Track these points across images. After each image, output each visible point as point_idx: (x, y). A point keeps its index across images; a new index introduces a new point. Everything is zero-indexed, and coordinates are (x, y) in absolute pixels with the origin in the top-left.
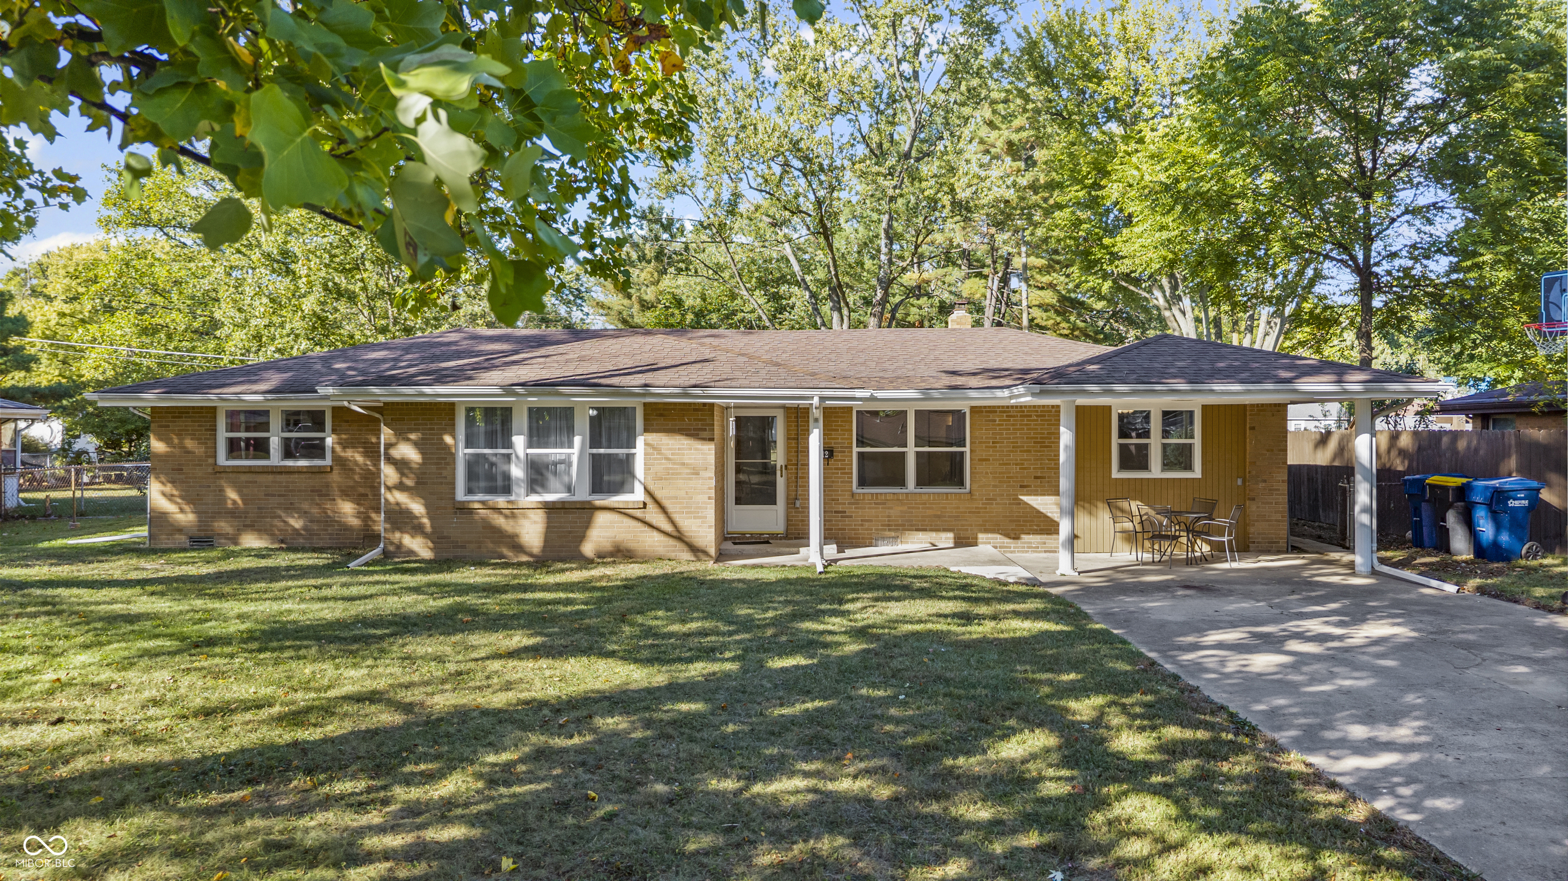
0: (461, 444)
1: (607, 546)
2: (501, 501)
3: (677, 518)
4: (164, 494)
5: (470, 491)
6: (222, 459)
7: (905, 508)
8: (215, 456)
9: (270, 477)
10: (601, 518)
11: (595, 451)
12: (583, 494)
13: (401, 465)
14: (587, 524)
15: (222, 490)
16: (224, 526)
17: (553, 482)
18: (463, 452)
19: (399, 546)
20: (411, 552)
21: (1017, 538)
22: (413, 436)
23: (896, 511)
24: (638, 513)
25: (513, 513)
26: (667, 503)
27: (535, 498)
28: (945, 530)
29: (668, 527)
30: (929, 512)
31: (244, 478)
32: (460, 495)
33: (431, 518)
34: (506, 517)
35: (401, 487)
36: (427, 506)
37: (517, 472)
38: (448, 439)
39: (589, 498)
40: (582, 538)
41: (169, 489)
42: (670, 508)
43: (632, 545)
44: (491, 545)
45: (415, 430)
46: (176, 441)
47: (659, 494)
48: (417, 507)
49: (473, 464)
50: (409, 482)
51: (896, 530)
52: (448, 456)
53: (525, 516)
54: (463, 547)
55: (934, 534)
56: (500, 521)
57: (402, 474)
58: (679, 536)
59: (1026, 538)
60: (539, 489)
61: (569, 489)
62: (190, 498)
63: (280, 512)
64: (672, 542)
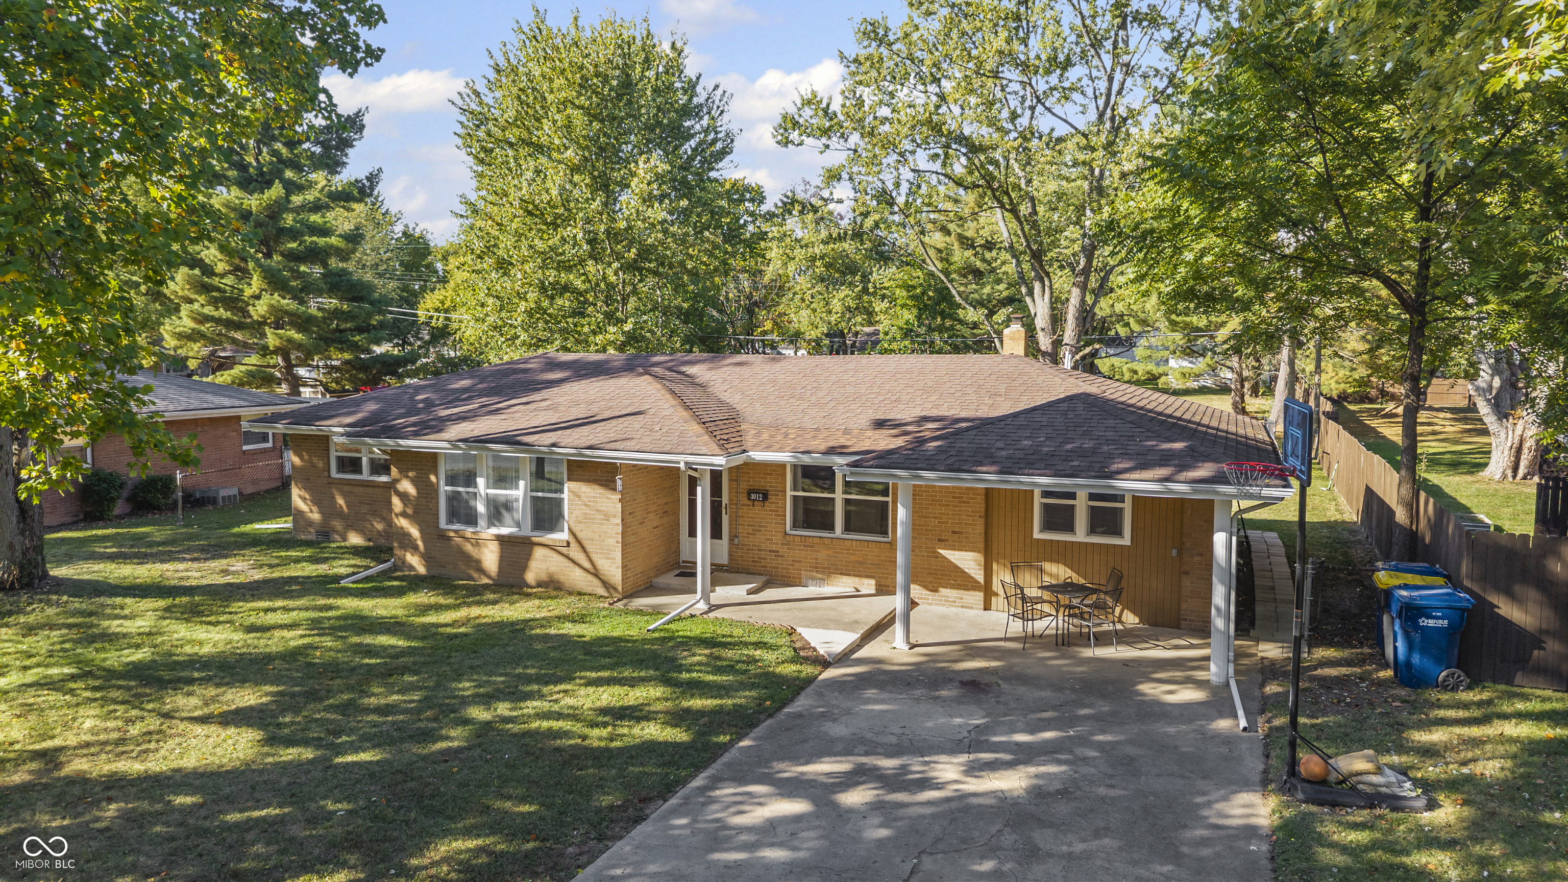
0: (442, 483)
1: (544, 577)
2: (469, 531)
3: (594, 557)
4: (300, 496)
5: (450, 521)
6: (334, 474)
7: (831, 552)
8: (329, 471)
9: (361, 489)
10: (539, 552)
11: (535, 494)
12: (527, 531)
13: (404, 496)
14: (528, 556)
15: (333, 497)
16: (337, 524)
17: (507, 516)
18: (445, 489)
19: (404, 562)
20: (411, 568)
21: (935, 590)
22: (410, 474)
23: (822, 555)
24: (564, 550)
25: (477, 544)
26: (585, 543)
27: (494, 531)
28: (867, 577)
29: (587, 565)
30: (853, 558)
31: (346, 488)
32: (443, 524)
33: (424, 542)
34: (472, 545)
35: (404, 514)
36: (421, 532)
37: (481, 508)
38: (433, 478)
39: (531, 534)
40: (524, 568)
41: (303, 493)
42: (589, 548)
43: (562, 578)
44: (463, 567)
45: (412, 470)
46: (306, 457)
47: (580, 535)
48: (415, 532)
49: (453, 498)
50: (409, 511)
51: (823, 573)
52: (435, 489)
53: (486, 545)
54: (444, 567)
55: (857, 580)
56: (468, 547)
57: (405, 505)
58: (596, 574)
59: (944, 591)
60: (496, 523)
61: (518, 525)
62: (317, 501)
63: (368, 517)
64: (590, 578)
